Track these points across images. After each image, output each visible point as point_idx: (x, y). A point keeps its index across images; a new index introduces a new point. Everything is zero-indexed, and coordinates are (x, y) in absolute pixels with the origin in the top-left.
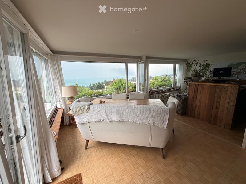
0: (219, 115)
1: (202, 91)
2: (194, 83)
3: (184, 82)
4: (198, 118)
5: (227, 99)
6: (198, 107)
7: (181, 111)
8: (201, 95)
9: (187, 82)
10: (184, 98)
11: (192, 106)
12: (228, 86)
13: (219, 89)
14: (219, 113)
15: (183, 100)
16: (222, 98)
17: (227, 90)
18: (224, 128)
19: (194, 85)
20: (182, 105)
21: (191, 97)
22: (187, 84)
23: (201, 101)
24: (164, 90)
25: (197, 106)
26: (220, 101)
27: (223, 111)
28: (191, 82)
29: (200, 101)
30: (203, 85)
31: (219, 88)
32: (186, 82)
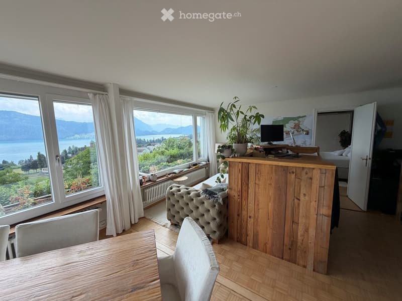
0: (300, 238)
1: (259, 179)
2: (239, 160)
3: (218, 157)
4: (255, 246)
5: (315, 200)
6: (252, 220)
7: (218, 233)
8: (257, 189)
9: (223, 158)
10: (220, 201)
11: (238, 215)
12: (313, 169)
13: (293, 176)
14: (299, 234)
15: (219, 204)
16: (302, 198)
17: (311, 179)
18: (314, 270)
19: (240, 165)
20: (218, 219)
21: (236, 195)
22: (225, 163)
23: (258, 205)
24: (176, 171)
25: (250, 217)
26: (299, 204)
27: (307, 230)
28: (232, 158)
29: (256, 204)
30: (259, 164)
31: (293, 173)
32: (221, 156)
